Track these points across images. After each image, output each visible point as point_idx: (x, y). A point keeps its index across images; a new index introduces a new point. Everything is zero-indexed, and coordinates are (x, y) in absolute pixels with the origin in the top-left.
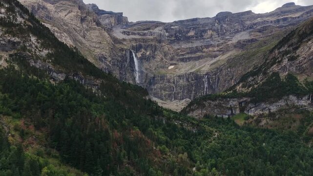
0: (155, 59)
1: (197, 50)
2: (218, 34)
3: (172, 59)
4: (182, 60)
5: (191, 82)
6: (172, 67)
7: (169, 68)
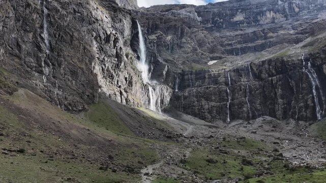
0: (183, 49)
1: (255, 36)
2: (286, 16)
3: (212, 51)
4: (231, 52)
5: (270, 78)
6: (215, 61)
7: (209, 64)
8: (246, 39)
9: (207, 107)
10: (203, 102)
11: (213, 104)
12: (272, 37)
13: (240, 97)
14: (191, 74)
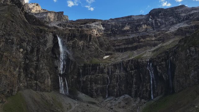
0: (89, 49)
1: (134, 40)
2: (153, 28)
3: (108, 49)
4: (119, 50)
5: (131, 71)
6: (108, 56)
7: (104, 58)
8: (128, 42)
9: (95, 88)
10: (94, 85)
11: (99, 86)
12: (142, 42)
13: (114, 82)
14: (89, 66)
